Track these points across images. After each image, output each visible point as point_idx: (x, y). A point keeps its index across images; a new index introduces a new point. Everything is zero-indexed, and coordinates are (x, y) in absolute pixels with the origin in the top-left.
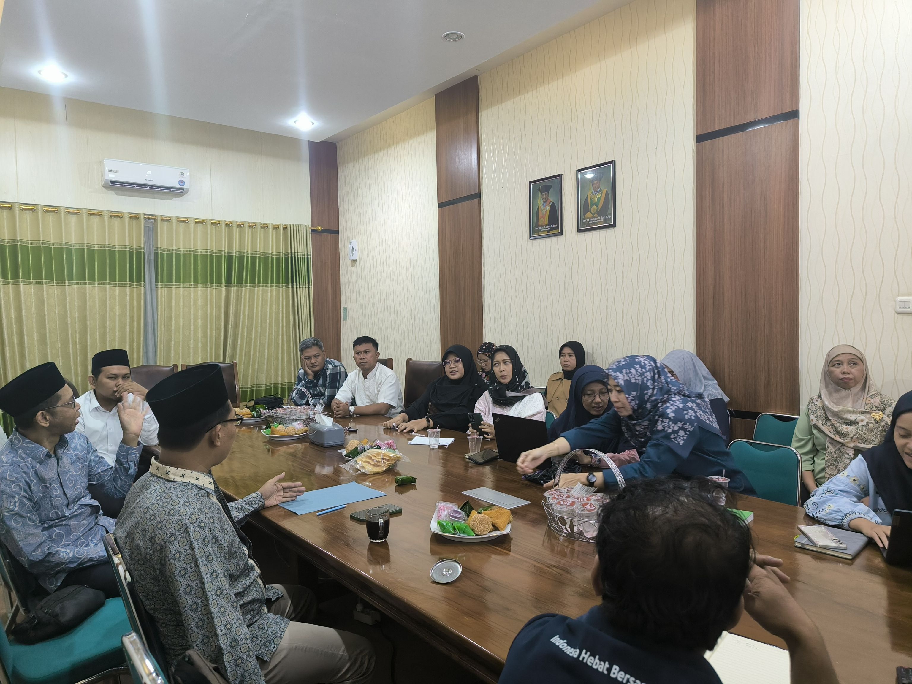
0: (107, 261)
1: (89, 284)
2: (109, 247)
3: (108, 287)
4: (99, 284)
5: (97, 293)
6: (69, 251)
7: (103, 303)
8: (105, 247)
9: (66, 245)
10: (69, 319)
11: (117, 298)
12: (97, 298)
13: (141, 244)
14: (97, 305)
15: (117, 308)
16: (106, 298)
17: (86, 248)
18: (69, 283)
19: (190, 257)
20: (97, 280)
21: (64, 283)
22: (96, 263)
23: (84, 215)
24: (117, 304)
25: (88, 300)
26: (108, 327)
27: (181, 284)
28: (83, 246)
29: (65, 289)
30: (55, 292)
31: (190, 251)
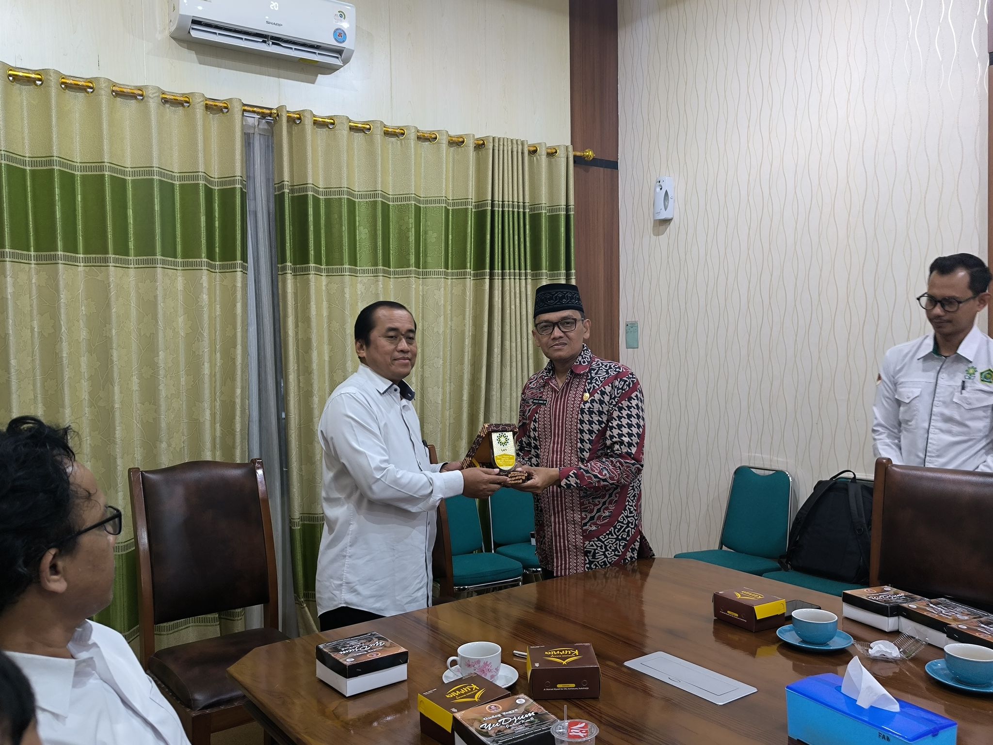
0: (157, 208)
1: (116, 261)
2: (160, 174)
3: (159, 270)
4: (138, 262)
5: (133, 283)
6: (68, 179)
7: (149, 307)
8: (151, 173)
9: (61, 164)
10: (65, 345)
11: (180, 297)
12: (133, 294)
13: (234, 172)
14: (134, 312)
15: (181, 320)
16: (156, 297)
17: (107, 173)
18: (66, 258)
19: (341, 205)
20: (132, 252)
21: (55, 257)
22: (130, 212)
23: (103, 92)
24: (181, 311)
25: (113, 299)
26: (162, 365)
27: (322, 267)
28: (102, 169)
29: (56, 272)
30: (34, 281)
31: (340, 193)
